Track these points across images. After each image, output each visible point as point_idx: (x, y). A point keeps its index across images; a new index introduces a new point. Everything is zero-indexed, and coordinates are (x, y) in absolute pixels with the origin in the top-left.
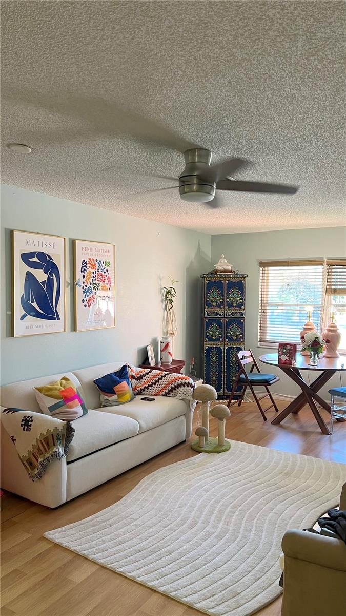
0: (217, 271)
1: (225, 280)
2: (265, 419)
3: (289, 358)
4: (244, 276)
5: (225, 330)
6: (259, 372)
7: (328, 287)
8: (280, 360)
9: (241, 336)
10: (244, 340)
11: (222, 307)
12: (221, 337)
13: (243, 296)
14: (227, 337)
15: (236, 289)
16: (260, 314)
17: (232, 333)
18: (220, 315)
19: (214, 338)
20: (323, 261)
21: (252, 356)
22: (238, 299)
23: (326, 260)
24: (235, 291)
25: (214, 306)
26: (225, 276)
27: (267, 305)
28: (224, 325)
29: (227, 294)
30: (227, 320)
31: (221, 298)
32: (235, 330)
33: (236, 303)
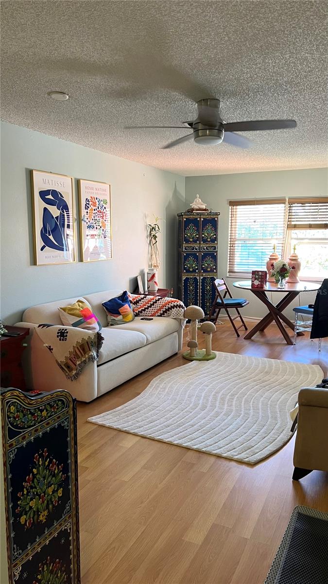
0: (193, 210)
1: (200, 218)
2: (238, 336)
3: (261, 283)
4: (217, 214)
5: (201, 262)
6: (231, 297)
7: (289, 223)
8: (253, 285)
9: (214, 267)
10: (217, 272)
11: (198, 242)
12: (197, 269)
13: (216, 232)
14: (202, 269)
16: (229, 248)
17: (206, 265)
18: (196, 249)
19: (191, 270)
20: (285, 200)
21: (225, 284)
22: (212, 235)
23: (287, 199)
24: (209, 227)
25: (190, 242)
26: (201, 214)
27: (235, 240)
28: (200, 258)
29: (203, 229)
30: (202, 254)
31: (197, 235)
32: (209, 262)
33: (210, 238)
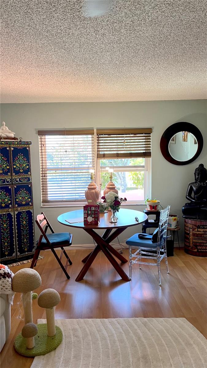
1: (10, 147)
2: (68, 278)
3: (95, 219)
4: (28, 143)
5: (14, 196)
6: (53, 232)
7: (98, 153)
8: (86, 222)
9: (30, 200)
10: (32, 205)
11: (9, 174)
12: (11, 204)
13: (28, 162)
14: (16, 203)
15: (22, 156)
16: (41, 178)
17: (20, 198)
18: (8, 182)
20: (93, 131)
21: (45, 219)
22: (24, 165)
23: (95, 130)
24: (21, 157)
26: (10, 143)
27: (47, 169)
28: (13, 191)
29: (13, 161)
31: (7, 165)
32: (23, 195)
33: (23, 169)
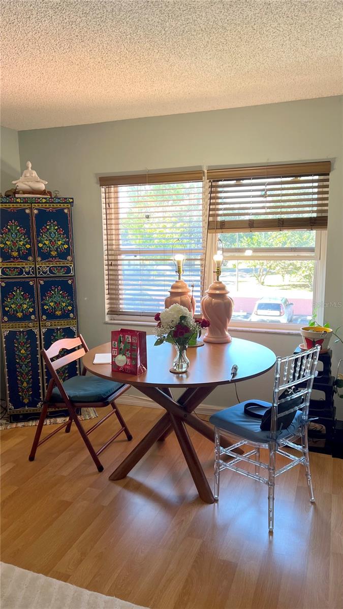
0: (15, 192)
1: (31, 209)
2: (100, 469)
3: (131, 362)
4: (68, 201)
5: (40, 300)
7: (211, 219)
8: (113, 364)
9: (70, 308)
10: (76, 317)
11: (30, 258)
12: (33, 313)
13: (67, 237)
14: (44, 312)
15: (55, 225)
16: (106, 267)
17: (52, 304)
18: (28, 273)
19: (20, 315)
20: (204, 172)
21: (83, 346)
22: (59, 243)
23: (206, 171)
24: (52, 227)
25: (14, 258)
26: (32, 201)
27: (119, 252)
28: (37, 291)
29: (38, 235)
30: (42, 282)
31: (27, 243)
32: (58, 299)
33: (57, 250)
